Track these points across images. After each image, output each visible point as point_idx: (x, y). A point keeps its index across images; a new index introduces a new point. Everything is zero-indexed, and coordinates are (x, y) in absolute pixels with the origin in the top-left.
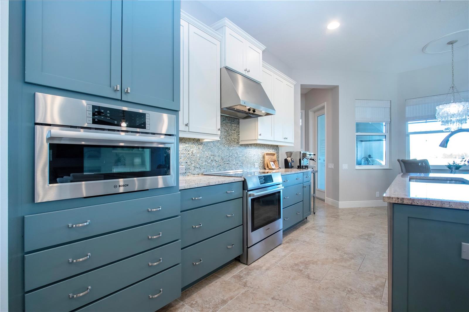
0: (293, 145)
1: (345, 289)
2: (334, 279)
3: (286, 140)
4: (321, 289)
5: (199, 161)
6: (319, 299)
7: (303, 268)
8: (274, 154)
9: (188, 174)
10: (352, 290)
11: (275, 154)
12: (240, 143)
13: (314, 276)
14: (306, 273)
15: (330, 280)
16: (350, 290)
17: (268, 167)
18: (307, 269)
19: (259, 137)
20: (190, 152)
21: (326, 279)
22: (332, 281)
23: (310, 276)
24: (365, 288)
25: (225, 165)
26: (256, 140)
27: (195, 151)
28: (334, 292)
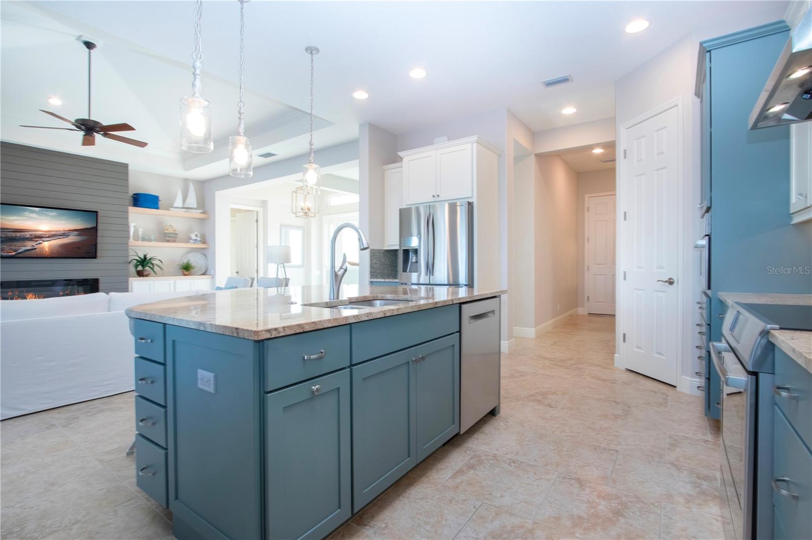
1: (518, 464)
2: (534, 481)
4: (555, 464)
6: (555, 452)
7: (599, 504)
10: (509, 464)
13: (571, 485)
14: (588, 490)
15: (541, 479)
16: (512, 464)
18: (589, 502)
21: (548, 480)
22: (538, 478)
23: (578, 485)
24: (488, 467)
28: (536, 460)
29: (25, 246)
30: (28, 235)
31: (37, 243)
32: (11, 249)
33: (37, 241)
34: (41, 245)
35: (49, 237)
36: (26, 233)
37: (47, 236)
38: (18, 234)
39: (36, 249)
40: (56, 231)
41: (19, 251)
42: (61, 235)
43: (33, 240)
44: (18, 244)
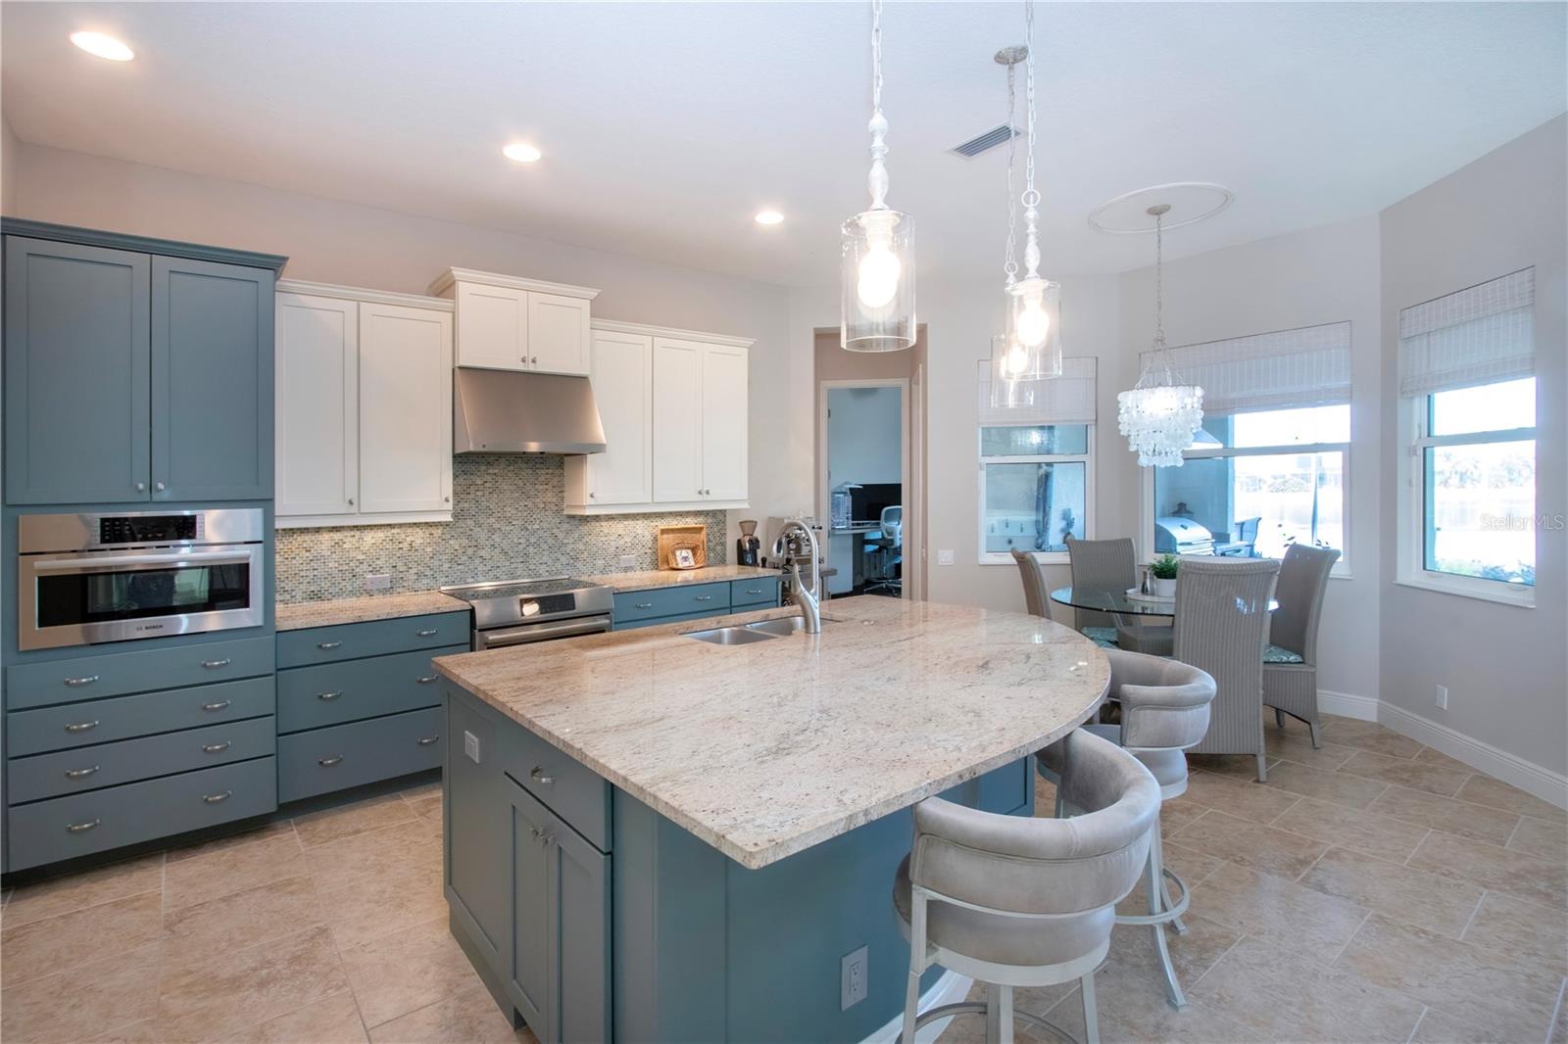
0: (746, 506)
3: (706, 497)
5: (432, 561)
8: (699, 530)
9: (398, 590)
11: (702, 529)
12: (565, 513)
17: (668, 564)
19: (589, 501)
20: (405, 546)
25: (513, 566)
26: (583, 507)
27: (419, 541)
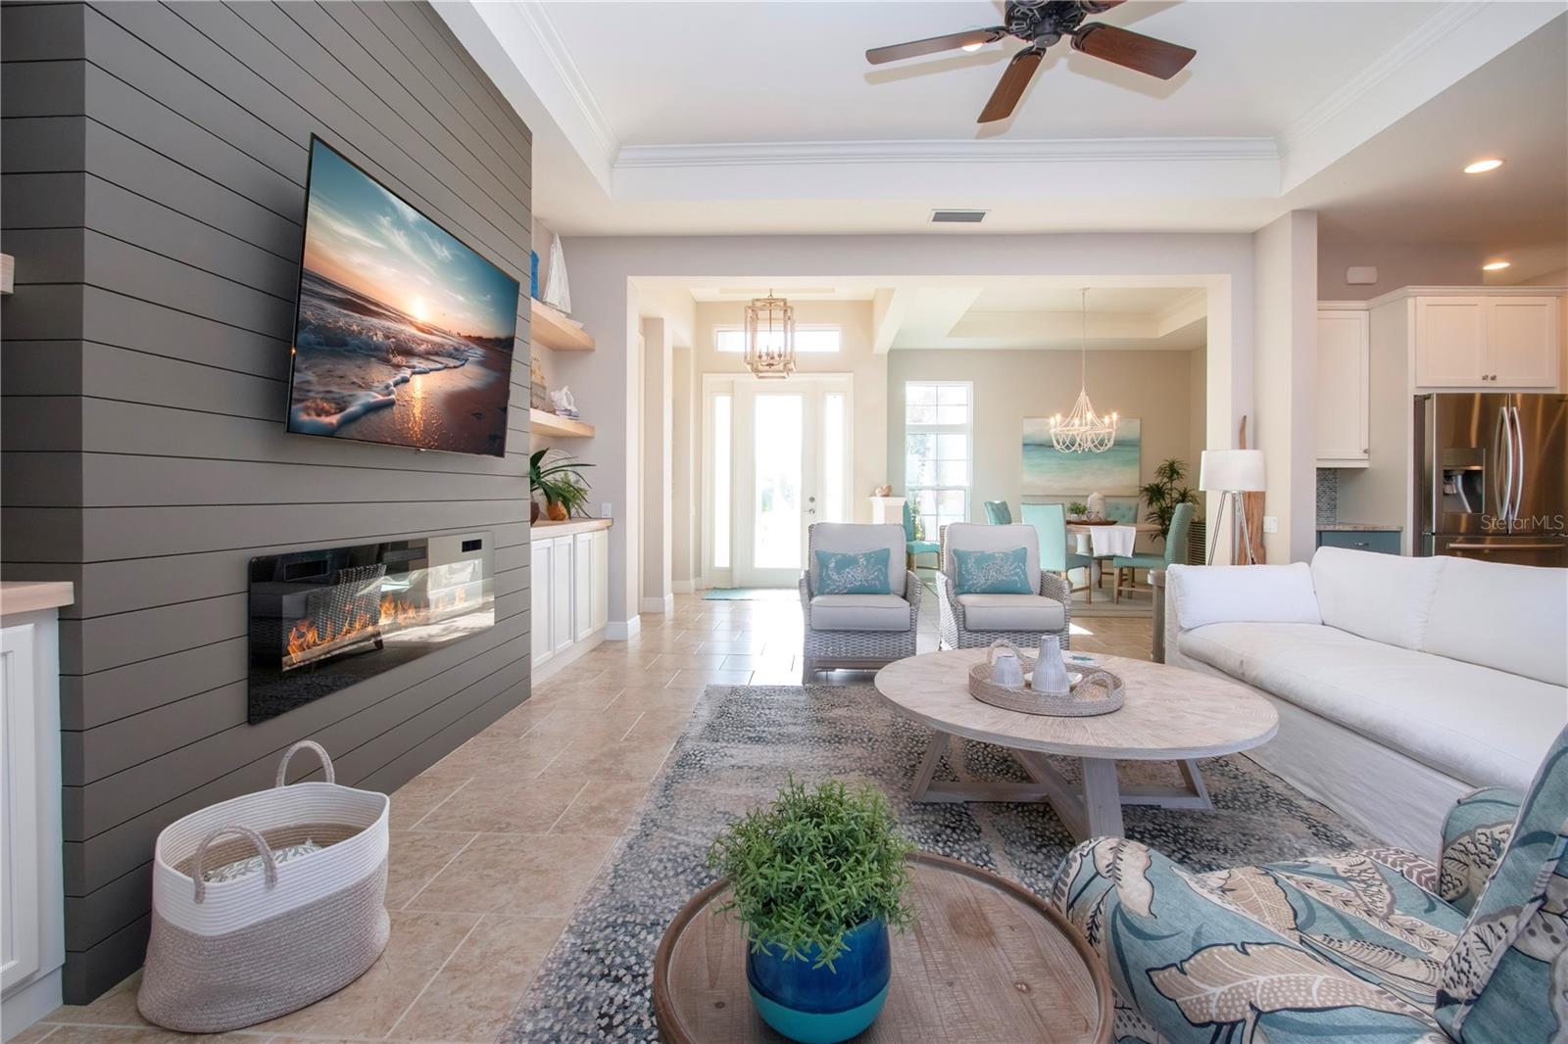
29: (368, 387)
30: (377, 328)
31: (398, 378)
32: (328, 396)
33: (398, 367)
34: (407, 385)
35: (426, 355)
36: (375, 321)
37: (423, 347)
38: (355, 322)
39: (391, 403)
40: (445, 334)
41: (353, 409)
42: (450, 356)
43: (387, 361)
44: (350, 369)
